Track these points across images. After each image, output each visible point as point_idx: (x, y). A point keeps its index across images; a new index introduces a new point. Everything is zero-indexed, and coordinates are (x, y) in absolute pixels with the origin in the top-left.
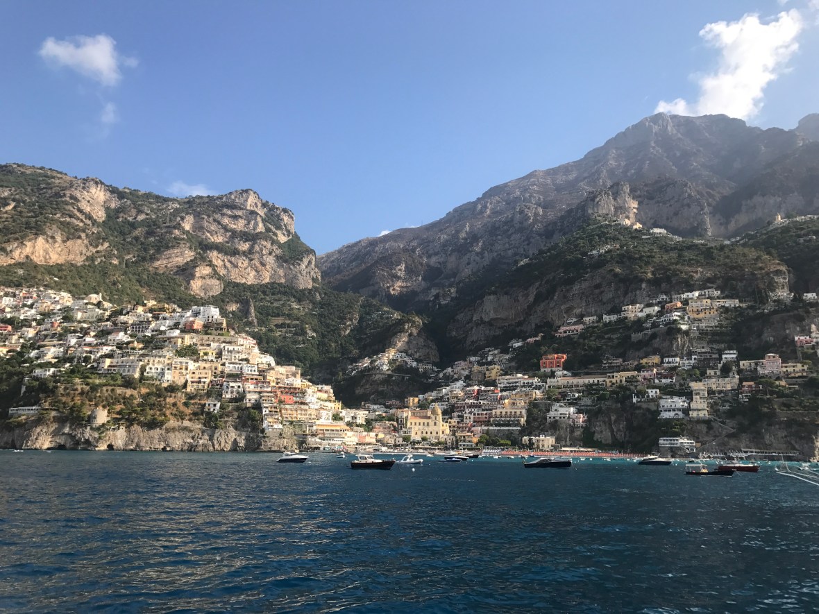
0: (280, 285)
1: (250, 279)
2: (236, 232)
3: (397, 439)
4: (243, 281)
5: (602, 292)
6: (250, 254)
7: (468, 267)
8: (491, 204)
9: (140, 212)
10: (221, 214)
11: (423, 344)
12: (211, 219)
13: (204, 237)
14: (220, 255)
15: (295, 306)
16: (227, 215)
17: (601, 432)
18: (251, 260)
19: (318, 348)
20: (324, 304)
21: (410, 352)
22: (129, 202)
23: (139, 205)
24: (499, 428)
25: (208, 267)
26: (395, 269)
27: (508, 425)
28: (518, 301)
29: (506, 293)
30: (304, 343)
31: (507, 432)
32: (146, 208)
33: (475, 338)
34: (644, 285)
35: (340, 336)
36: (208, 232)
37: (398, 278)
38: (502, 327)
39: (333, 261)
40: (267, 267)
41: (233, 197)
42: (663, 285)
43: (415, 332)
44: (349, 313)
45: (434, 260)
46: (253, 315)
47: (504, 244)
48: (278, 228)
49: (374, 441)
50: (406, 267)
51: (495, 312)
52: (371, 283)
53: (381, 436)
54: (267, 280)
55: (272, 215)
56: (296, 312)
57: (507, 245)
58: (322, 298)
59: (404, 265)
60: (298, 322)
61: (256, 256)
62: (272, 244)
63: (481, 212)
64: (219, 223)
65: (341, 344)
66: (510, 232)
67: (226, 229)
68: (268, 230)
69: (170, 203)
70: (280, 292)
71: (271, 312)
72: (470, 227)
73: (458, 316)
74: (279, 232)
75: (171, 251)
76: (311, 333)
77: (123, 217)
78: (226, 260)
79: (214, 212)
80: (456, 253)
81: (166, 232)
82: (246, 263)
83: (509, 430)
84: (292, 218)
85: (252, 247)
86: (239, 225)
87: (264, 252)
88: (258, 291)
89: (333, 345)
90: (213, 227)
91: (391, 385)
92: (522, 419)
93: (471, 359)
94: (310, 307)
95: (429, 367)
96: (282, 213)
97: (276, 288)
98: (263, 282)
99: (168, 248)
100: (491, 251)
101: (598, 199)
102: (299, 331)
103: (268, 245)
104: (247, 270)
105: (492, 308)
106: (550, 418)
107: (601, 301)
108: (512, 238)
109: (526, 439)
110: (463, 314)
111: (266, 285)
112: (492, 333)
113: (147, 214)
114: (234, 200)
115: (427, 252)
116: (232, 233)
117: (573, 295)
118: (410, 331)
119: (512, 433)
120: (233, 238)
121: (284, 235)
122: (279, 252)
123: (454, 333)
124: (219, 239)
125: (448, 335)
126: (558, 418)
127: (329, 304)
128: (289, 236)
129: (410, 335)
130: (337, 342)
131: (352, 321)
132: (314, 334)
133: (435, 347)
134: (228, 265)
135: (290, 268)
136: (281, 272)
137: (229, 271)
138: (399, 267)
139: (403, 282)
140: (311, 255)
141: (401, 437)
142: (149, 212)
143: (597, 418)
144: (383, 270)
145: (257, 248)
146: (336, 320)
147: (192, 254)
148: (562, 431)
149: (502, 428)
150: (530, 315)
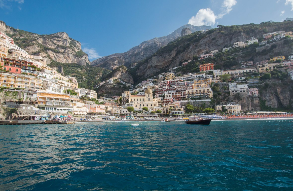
0: (75, 64)
1: (64, 61)
2: (59, 45)
3: (122, 110)
4: (62, 62)
5: (217, 41)
6: (64, 53)
7: (139, 60)
8: (143, 45)
9: (21, 36)
10: (54, 39)
11: (127, 76)
12: (49, 40)
13: (47, 46)
14: (52, 52)
15: (80, 70)
16: (55, 39)
17: (270, 100)
18: (64, 55)
19: (87, 83)
20: (90, 71)
21: (122, 79)
22: (18, 33)
23: (22, 34)
24: (194, 101)
25: (45, 54)
26: (114, 62)
27: (200, 98)
28: (166, 58)
29: (161, 56)
30: (82, 82)
31: (201, 103)
32: (24, 35)
33: (148, 73)
34: (242, 34)
35: (95, 80)
36: (48, 44)
37: (116, 65)
38: (160, 69)
39: (95, 62)
40: (70, 58)
41: (58, 34)
42: (251, 34)
43: (124, 71)
44: (99, 73)
45: (127, 60)
46: (63, 72)
47: (150, 53)
48: (75, 46)
49: (104, 111)
50: (118, 62)
51: (157, 63)
52: (107, 65)
53: (110, 108)
54: (70, 62)
55: (73, 42)
56: (79, 72)
57: (151, 53)
58: (90, 69)
59: (117, 61)
60: (80, 75)
61: (66, 54)
62: (72, 50)
63: (141, 47)
64: (52, 42)
65: (96, 82)
66: (152, 49)
67: (55, 44)
68: (71, 46)
69: (35, 35)
70: (75, 66)
71: (70, 72)
72: (138, 50)
73: (140, 67)
74: (75, 48)
75: (30, 47)
76: (84, 78)
77: (14, 37)
78: (55, 54)
79: (51, 38)
80: (134, 56)
81: (30, 42)
82: (62, 56)
83: (202, 102)
84: (80, 44)
85: (65, 51)
86: (61, 43)
87: (69, 53)
88: (67, 65)
89: (93, 82)
90: (50, 43)
91: (115, 89)
92: (210, 94)
93: (149, 80)
94: (85, 71)
95: (130, 85)
96: (77, 42)
97: (73, 65)
98: (69, 63)
99: (29, 46)
100: (146, 55)
101: (186, 31)
102: (80, 78)
103: (71, 50)
104: (63, 58)
105: (155, 61)
106: (233, 92)
107: (217, 45)
108: (153, 51)
109: (219, 107)
110: (142, 66)
111: (70, 64)
112: (156, 71)
113: (24, 37)
114: (59, 35)
115: (125, 58)
116: (58, 46)
117: (201, 44)
118: (122, 71)
119: (205, 104)
120: (58, 47)
121: (77, 49)
122: (75, 53)
123: (139, 74)
124: (53, 47)
125: (136, 74)
126: (239, 92)
127: (92, 71)
128: (79, 50)
129: (122, 72)
130: (94, 82)
131: (100, 75)
132: (86, 79)
133: (132, 78)
134: (56, 56)
135: (78, 59)
136: (75, 60)
137: (56, 58)
138: (116, 61)
139: (117, 66)
140: (86, 56)
141: (126, 108)
142: (25, 36)
143: (266, 91)
144: (110, 62)
145: (66, 51)
146: (94, 75)
147: (39, 49)
148: (244, 100)
149: (197, 101)
150: (176, 59)
